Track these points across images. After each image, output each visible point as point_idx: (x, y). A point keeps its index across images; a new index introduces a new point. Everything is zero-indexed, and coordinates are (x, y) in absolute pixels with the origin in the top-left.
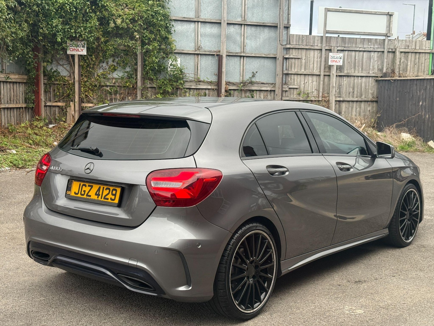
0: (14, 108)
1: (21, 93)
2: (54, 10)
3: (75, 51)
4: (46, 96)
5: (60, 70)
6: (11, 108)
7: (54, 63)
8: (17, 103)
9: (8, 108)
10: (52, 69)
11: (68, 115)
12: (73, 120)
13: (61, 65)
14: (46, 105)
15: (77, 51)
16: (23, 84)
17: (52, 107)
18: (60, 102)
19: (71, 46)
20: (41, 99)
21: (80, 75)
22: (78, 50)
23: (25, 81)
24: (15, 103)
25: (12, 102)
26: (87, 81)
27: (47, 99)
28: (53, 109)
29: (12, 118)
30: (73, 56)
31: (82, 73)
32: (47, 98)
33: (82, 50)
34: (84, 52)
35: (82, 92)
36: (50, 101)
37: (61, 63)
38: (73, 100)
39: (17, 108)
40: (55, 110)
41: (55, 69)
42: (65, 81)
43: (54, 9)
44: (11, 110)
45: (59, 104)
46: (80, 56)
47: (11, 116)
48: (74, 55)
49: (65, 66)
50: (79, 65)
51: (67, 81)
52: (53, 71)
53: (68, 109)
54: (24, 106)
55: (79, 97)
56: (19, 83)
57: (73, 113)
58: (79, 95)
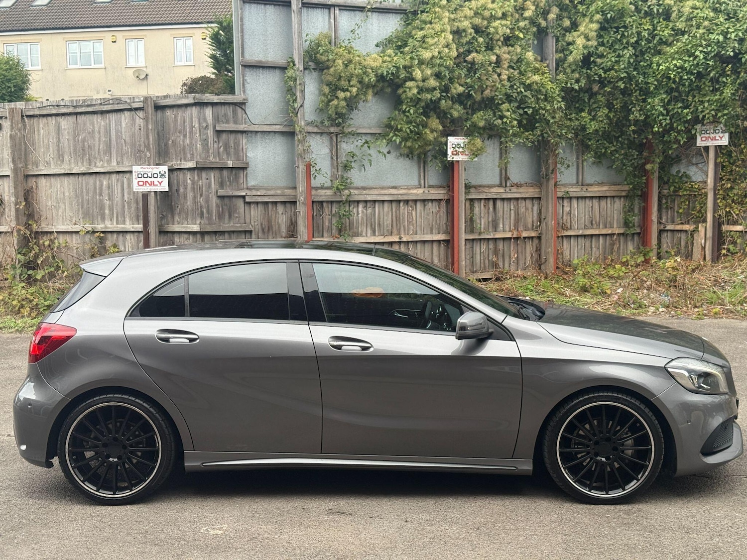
0: (599, 235)
1: (615, 212)
2: (656, 83)
3: (710, 140)
4: (668, 214)
5: (691, 173)
6: (592, 236)
7: (684, 161)
8: (606, 227)
9: (585, 236)
10: (679, 172)
11: (695, 244)
12: (703, 253)
13: (693, 164)
14: (666, 229)
15: (712, 140)
16: (622, 199)
17: (675, 233)
18: (688, 224)
19: (703, 132)
20: (652, 220)
21: (718, 179)
22: (714, 139)
23: (624, 194)
24: (601, 226)
25: (595, 226)
26: (732, 188)
27: (669, 221)
28: (678, 235)
29: (594, 249)
30: (707, 148)
31: (721, 175)
32: (669, 217)
33: (721, 138)
34: (724, 140)
35: (719, 206)
36: (673, 222)
37: (694, 161)
38: (705, 221)
39: (606, 235)
40: (681, 238)
41: (682, 171)
42: (695, 190)
43: (656, 80)
44: (592, 238)
45: (686, 227)
46: (719, 148)
47: (591, 248)
48: (708, 146)
49: (700, 166)
50: (716, 164)
51: (700, 190)
52: (680, 175)
53: (695, 236)
54: (622, 231)
55: (714, 216)
56: (614, 197)
57: (703, 241)
58: (714, 212)
